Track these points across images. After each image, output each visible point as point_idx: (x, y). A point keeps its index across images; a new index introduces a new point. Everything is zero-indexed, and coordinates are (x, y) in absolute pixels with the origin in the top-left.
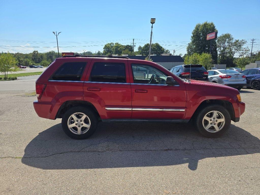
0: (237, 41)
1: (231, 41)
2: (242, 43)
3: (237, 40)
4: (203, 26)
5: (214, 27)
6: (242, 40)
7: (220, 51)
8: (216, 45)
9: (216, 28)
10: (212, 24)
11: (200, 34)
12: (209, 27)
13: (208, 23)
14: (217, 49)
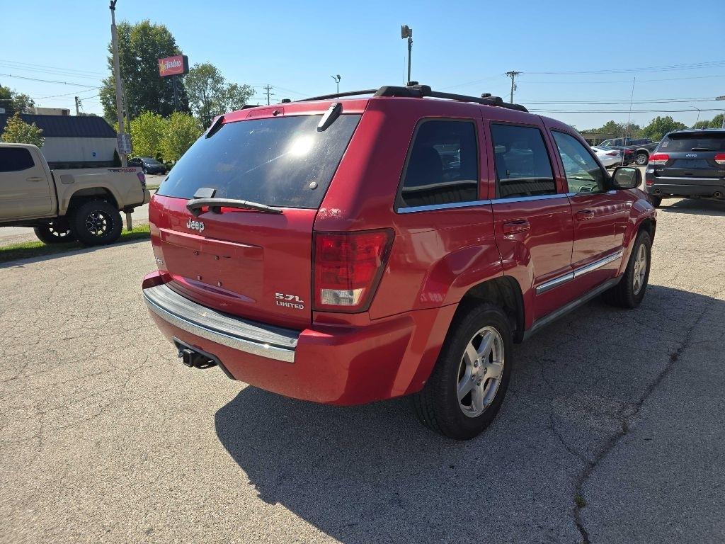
0: (234, 87)
1: (219, 86)
2: (245, 93)
3: (233, 83)
4: (139, 31)
5: (171, 41)
6: (245, 87)
7: (197, 109)
8: (184, 94)
9: (177, 43)
10: (165, 31)
11: (135, 55)
12: (158, 38)
13: (151, 24)
14: (190, 105)
